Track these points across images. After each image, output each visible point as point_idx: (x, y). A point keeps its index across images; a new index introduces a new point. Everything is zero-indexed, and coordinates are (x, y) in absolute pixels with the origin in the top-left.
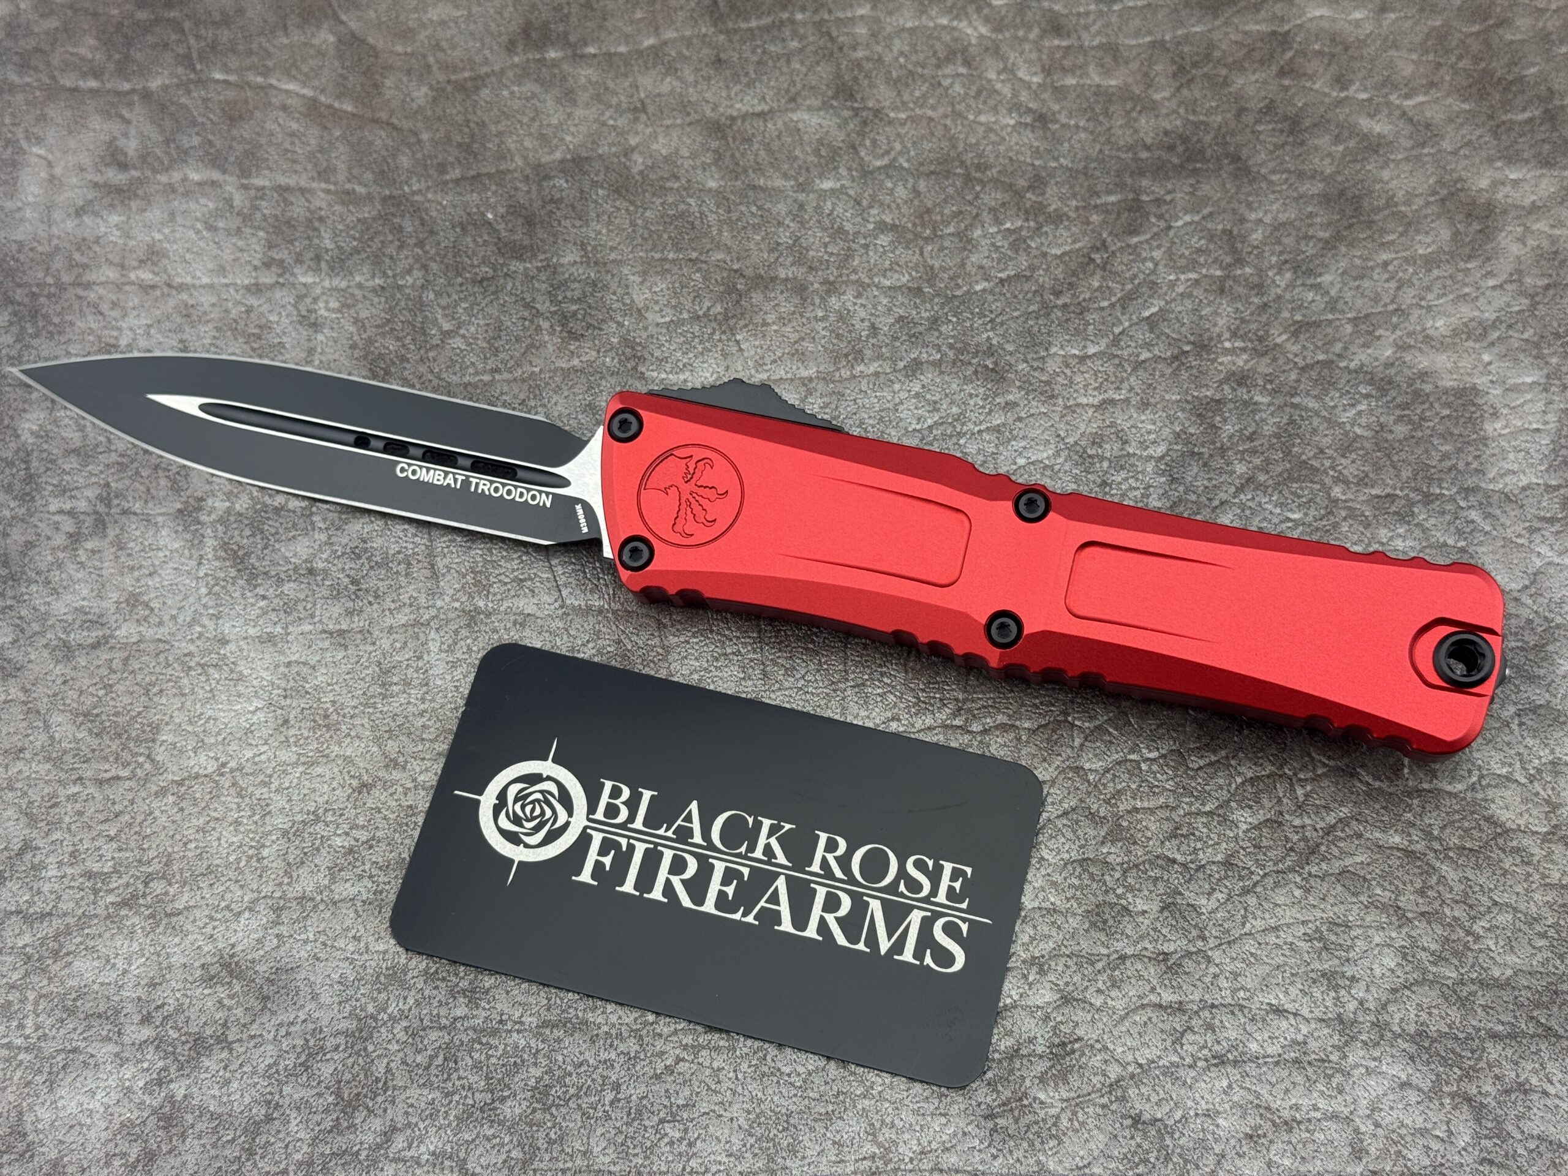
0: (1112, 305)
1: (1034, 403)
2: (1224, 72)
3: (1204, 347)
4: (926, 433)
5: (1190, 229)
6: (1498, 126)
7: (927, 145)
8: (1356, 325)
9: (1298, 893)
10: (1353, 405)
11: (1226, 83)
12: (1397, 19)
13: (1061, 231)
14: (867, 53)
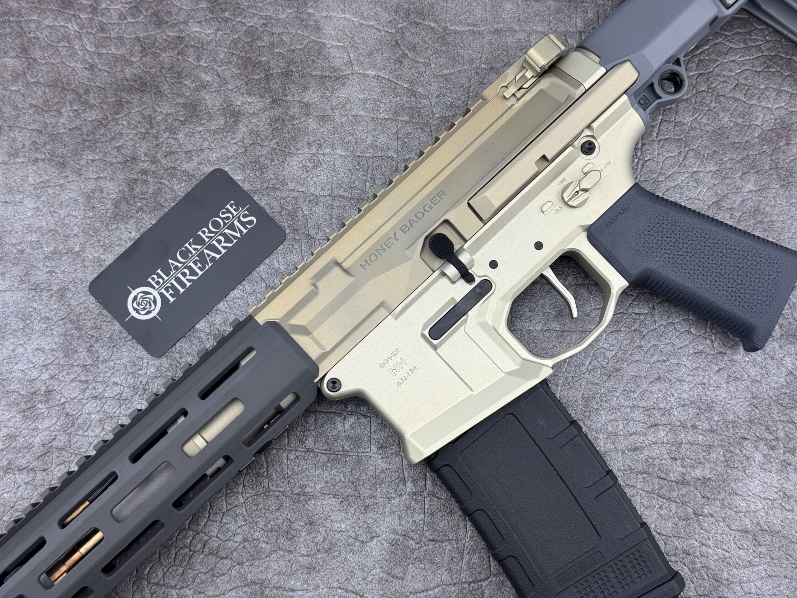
0: (106, 141)
1: (74, 177)
2: (159, 51)
3: (135, 159)
4: (36, 186)
5: (137, 114)
6: (249, 80)
7: (51, 74)
8: (186, 154)
9: (129, 348)
10: (180, 184)
11: (158, 57)
12: (223, 34)
13: (93, 111)
14: (34, 35)
